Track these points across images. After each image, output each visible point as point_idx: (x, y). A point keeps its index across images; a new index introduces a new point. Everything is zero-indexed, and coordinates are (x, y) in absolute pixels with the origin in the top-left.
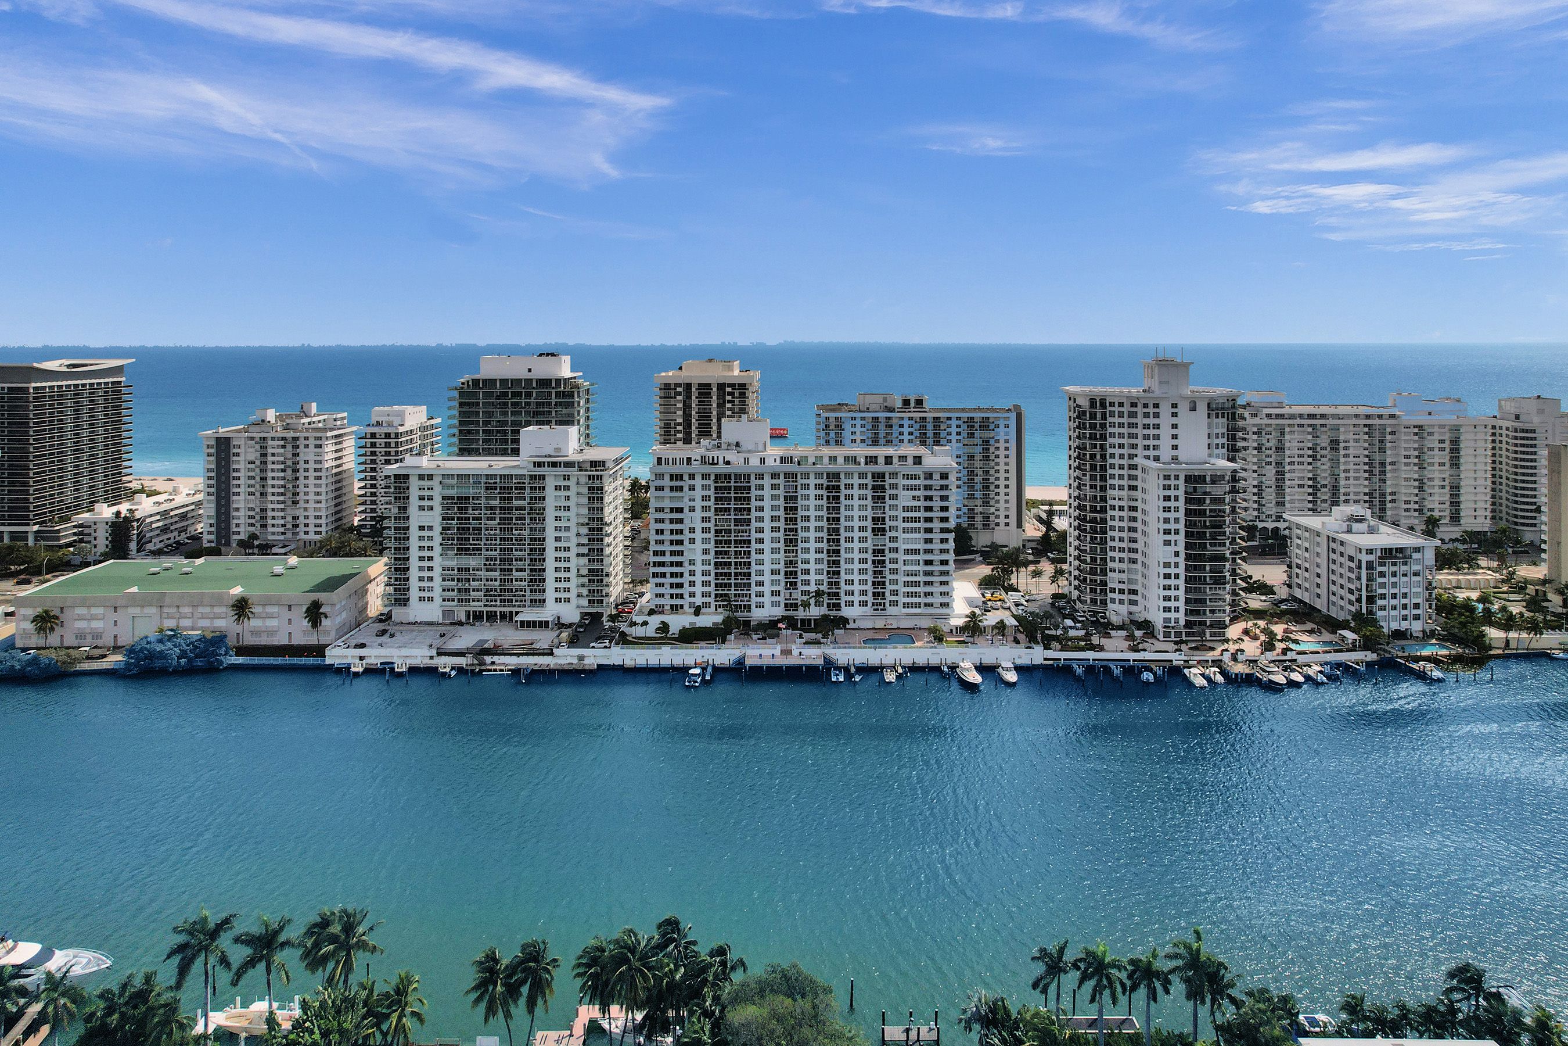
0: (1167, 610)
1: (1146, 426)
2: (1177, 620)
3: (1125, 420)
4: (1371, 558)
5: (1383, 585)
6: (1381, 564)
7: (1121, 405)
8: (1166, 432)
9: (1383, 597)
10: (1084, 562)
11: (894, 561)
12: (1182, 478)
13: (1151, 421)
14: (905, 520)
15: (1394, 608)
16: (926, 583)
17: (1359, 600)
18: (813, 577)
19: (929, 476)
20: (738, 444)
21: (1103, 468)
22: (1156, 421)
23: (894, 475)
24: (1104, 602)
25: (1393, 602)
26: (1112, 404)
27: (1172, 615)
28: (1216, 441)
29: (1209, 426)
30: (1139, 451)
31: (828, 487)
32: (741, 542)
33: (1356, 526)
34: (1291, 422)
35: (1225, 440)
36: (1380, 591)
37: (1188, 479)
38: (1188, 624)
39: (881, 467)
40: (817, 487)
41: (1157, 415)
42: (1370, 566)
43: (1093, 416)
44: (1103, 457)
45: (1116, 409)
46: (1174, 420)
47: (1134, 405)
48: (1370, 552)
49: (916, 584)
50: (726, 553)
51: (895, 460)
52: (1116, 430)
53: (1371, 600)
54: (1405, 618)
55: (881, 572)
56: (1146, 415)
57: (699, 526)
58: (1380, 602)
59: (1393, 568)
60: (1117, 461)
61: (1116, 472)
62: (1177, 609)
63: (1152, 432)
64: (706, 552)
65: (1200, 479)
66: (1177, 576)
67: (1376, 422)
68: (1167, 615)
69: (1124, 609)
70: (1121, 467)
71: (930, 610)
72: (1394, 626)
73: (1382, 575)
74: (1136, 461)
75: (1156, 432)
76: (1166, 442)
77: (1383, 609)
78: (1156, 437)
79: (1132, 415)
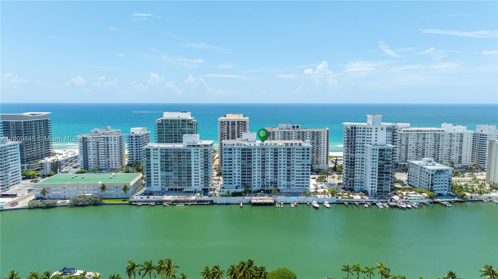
0: (372, 187)
1: (368, 135)
2: (375, 190)
3: (362, 133)
4: (433, 173)
5: (436, 181)
6: (436, 175)
7: (360, 128)
8: (373, 136)
9: (436, 184)
10: (348, 174)
11: (293, 173)
12: (378, 150)
13: (369, 133)
14: (297, 162)
15: (439, 187)
16: (302, 180)
17: (428, 185)
18: (269, 178)
19: (303, 149)
20: (247, 140)
21: (355, 147)
22: (371, 133)
23: (293, 149)
24: (353, 185)
25: (439, 185)
26: (358, 128)
27: (373, 189)
28: (388, 139)
29: (387, 135)
30: (366, 142)
31: (274, 153)
32: (248, 168)
33: (429, 164)
34: (411, 132)
35: (391, 139)
36: (435, 182)
37: (380, 150)
38: (378, 191)
39: (289, 146)
40: (271, 152)
41: (371, 131)
42: (432, 175)
43: (352, 132)
44: (355, 143)
46: (376, 133)
47: (364, 128)
48: (433, 171)
49: (299, 180)
50: (245, 171)
51: (294, 144)
52: (359, 136)
53: (432, 185)
54: (442, 190)
55: (289, 177)
56: (368, 131)
57: (237, 163)
58: (435, 186)
59: (439, 176)
60: (358, 145)
61: (358, 148)
62: (375, 187)
63: (369, 136)
64: (239, 171)
65: (383, 150)
66: (375, 178)
67: (438, 133)
68: (372, 189)
69: (359, 187)
70: (360, 146)
71: (303, 187)
72: (439, 192)
73: (436, 178)
74: (364, 145)
75: (371, 136)
76: (373, 139)
77: (435, 187)
78: (371, 138)
79: (364, 131)
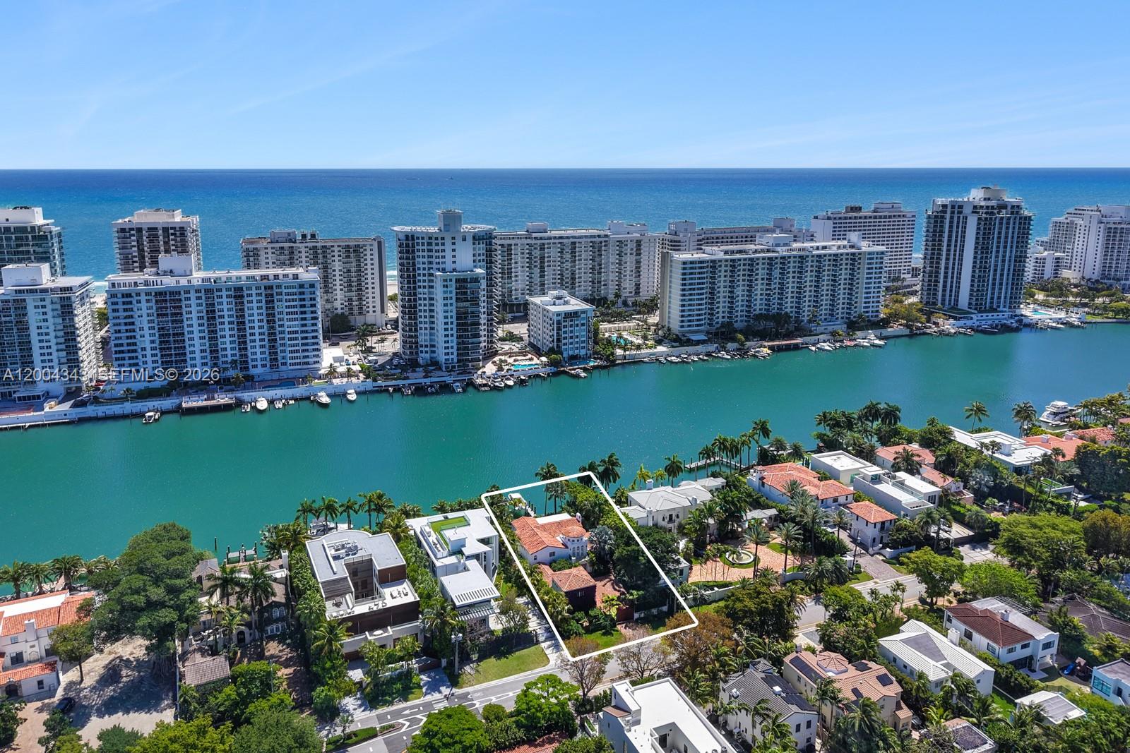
0: (447, 354)
1: (437, 251)
2: (452, 359)
3: (425, 247)
4: (560, 318)
5: (565, 332)
6: (564, 321)
7: (423, 238)
8: (449, 254)
9: (565, 338)
10: (406, 331)
11: (283, 339)
12: (454, 280)
13: (440, 248)
14: (288, 313)
15: (571, 344)
16: (303, 351)
17: (553, 341)
18: (229, 352)
19: (301, 286)
20: (171, 271)
21: (414, 276)
22: (443, 248)
23: (279, 287)
24: (417, 353)
25: (571, 341)
26: (418, 238)
27: (451, 357)
28: (479, 258)
29: (474, 249)
30: (435, 266)
31: (235, 297)
32: (177, 334)
33: (557, 302)
35: (484, 257)
36: (563, 336)
37: (457, 281)
38: (459, 361)
39: (272, 281)
40: (228, 296)
41: (443, 244)
42: (559, 323)
43: (407, 246)
44: (414, 269)
45: (420, 241)
46: (454, 247)
47: (430, 238)
48: (558, 315)
49: (297, 351)
50: (168, 342)
51: (281, 277)
52: (421, 254)
53: (558, 340)
54: (577, 348)
55: (273, 346)
56: (437, 244)
57: (146, 326)
58: (564, 341)
59: (571, 323)
60: (421, 272)
61: (421, 278)
62: (452, 354)
63: (440, 254)
64: (153, 342)
65: (465, 280)
66: (452, 335)
68: (447, 357)
69: (428, 356)
70: (424, 275)
71: (305, 367)
72: (571, 353)
73: (565, 327)
74: (431, 271)
75: (443, 254)
76: (449, 259)
77: (565, 344)
78: (444, 257)
79: (429, 244)
